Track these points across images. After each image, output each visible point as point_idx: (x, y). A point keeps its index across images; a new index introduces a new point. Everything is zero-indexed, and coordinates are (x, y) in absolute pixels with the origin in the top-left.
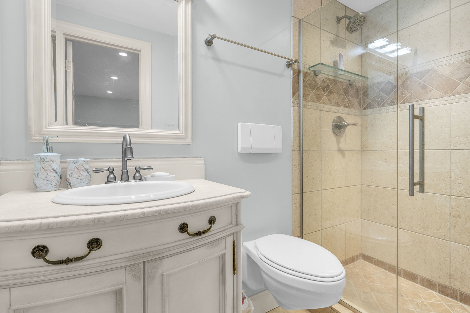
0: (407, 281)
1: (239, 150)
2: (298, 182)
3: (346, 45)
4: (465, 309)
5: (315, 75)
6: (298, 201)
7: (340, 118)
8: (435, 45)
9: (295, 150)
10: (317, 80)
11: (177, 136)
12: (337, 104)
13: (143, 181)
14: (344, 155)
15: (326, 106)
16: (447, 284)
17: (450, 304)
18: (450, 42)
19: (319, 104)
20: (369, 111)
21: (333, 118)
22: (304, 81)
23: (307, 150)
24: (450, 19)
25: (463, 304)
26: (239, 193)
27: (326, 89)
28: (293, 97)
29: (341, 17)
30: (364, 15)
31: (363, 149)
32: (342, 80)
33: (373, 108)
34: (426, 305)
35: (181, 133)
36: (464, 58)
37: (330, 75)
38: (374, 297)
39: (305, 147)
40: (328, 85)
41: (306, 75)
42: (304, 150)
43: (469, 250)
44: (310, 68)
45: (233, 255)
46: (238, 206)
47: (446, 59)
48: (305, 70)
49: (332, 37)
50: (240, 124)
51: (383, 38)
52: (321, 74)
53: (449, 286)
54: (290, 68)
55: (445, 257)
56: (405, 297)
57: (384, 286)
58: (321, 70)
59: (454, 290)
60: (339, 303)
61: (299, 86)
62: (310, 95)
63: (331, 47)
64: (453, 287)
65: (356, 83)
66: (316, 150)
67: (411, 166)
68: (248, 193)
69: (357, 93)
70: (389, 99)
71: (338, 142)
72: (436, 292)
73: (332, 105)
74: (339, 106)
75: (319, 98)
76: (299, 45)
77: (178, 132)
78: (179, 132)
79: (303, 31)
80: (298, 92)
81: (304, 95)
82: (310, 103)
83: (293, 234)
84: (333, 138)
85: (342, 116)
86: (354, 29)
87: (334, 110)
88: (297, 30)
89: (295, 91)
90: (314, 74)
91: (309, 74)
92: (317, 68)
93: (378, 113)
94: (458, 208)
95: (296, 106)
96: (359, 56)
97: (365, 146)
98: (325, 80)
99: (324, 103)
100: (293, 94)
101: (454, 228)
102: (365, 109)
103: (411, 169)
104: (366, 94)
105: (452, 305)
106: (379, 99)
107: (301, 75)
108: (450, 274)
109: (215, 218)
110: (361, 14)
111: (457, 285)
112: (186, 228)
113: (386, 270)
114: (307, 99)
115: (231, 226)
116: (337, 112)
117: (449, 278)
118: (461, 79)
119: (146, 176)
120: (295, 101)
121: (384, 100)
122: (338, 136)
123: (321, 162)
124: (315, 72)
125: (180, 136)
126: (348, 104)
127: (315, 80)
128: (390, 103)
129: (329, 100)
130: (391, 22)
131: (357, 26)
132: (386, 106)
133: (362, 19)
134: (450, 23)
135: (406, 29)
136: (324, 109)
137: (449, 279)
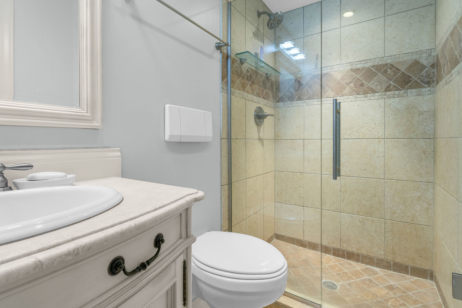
0: (311, 250)
1: (167, 138)
2: (227, 173)
3: (264, 40)
4: (350, 264)
5: (241, 63)
6: (226, 192)
7: (260, 108)
8: (330, 54)
9: (224, 139)
10: (243, 68)
11: (77, 115)
12: (258, 95)
13: (11, 189)
14: (263, 144)
15: (249, 95)
16: (339, 247)
17: (341, 263)
18: (340, 53)
19: (244, 92)
20: (281, 104)
21: (255, 108)
22: (232, 67)
23: (234, 139)
24: (340, 34)
25: (348, 261)
26: (192, 194)
27: (250, 79)
28: (222, 82)
29: (261, 12)
30: (282, 15)
31: (277, 139)
32: (261, 73)
33: (284, 102)
34: (327, 269)
35: (85, 112)
36: (349, 68)
37: (253, 66)
38: (291, 272)
39: (233, 136)
40: (251, 75)
41: (233, 61)
42: (233, 139)
43: (352, 217)
44: (237, 54)
45: (184, 279)
46: (188, 211)
47: (338, 66)
48: (233, 56)
49: (254, 29)
50: (167, 106)
51: (291, 41)
52: (246, 63)
53: (340, 248)
54: (219, 50)
55: (337, 226)
56: (313, 266)
57: (297, 260)
58: (246, 59)
59: (343, 251)
60: (284, 295)
61: (227, 71)
62: (237, 82)
63: (253, 38)
64: (342, 248)
65: (271, 78)
66: (242, 139)
67: (334, 153)
68: (201, 194)
69: (272, 86)
70: (297, 95)
71: (259, 131)
72: (331, 255)
73: (254, 95)
74: (259, 97)
75: (243, 87)
76: (227, 28)
77: (78, 110)
78: (81, 110)
79: (231, 15)
80: (227, 78)
81: (233, 82)
82: (237, 91)
83: (222, 229)
84: (255, 127)
85: (262, 106)
86: (273, 26)
87: (256, 101)
88: (226, 12)
89: (224, 76)
90: (240, 61)
91: (237, 61)
92: (243, 56)
93: (288, 107)
94: (345, 185)
95: (225, 92)
96: (273, 53)
97: (278, 136)
98: (249, 70)
99: (248, 92)
100: (222, 80)
101: (343, 202)
102: (278, 102)
103: (334, 156)
104: (278, 89)
105: (343, 263)
106: (289, 94)
107: (229, 60)
108: (340, 239)
109: (163, 236)
110: (280, 13)
111: (345, 247)
112: (123, 265)
113: (295, 245)
114: (235, 86)
115: (181, 240)
116: (257, 102)
117: (340, 241)
118: (347, 84)
119: (17, 181)
120: (224, 87)
121: (294, 95)
122: (258, 125)
123: (246, 150)
124: (241, 59)
125: (82, 116)
126: (266, 96)
127: (241, 68)
128: (298, 98)
129: (252, 90)
130: (298, 28)
131: (276, 24)
132: (295, 101)
133: (280, 18)
134: (341, 38)
135: (310, 36)
136: (248, 98)
137: (340, 243)
